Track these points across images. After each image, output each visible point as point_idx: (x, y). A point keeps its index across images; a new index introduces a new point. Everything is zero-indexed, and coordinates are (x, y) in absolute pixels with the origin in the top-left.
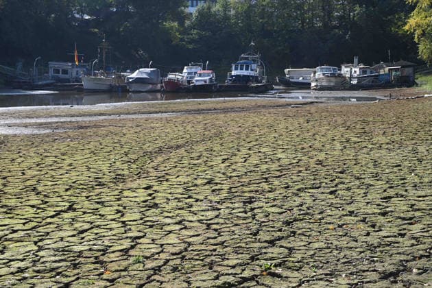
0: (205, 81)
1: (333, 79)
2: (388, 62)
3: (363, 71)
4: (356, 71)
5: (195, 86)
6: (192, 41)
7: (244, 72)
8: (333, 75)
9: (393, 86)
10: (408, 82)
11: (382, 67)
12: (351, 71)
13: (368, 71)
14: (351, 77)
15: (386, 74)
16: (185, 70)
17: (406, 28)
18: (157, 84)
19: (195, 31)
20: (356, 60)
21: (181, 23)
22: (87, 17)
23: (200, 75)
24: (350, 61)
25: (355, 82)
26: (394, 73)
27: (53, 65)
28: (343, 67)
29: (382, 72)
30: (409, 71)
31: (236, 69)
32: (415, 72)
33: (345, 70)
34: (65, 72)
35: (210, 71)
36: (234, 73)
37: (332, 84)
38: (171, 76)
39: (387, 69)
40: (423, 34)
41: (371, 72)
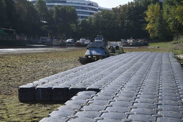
0: (88, 43)
1: (125, 43)
2: (141, 38)
3: (133, 41)
4: (131, 41)
5: (85, 44)
6: (80, 31)
7: (99, 41)
8: (125, 42)
9: (142, 46)
10: (146, 45)
11: (139, 40)
12: (130, 41)
13: (135, 41)
14: (130, 43)
15: (140, 42)
16: (80, 40)
17: (146, 28)
18: (73, 44)
19: (81, 27)
20: (131, 38)
21: (77, 25)
22: (45, 22)
23: (86, 41)
24: (129, 38)
25: (131, 44)
26: (142, 42)
27: (41, 37)
28: (128, 40)
29: (139, 42)
30: (146, 41)
31: (96, 40)
32: (148, 42)
33: (128, 41)
34: (45, 40)
35: (89, 40)
36: (95, 41)
37: (125, 45)
38: (78, 41)
39: (140, 41)
40: (151, 31)
41: (136, 42)
